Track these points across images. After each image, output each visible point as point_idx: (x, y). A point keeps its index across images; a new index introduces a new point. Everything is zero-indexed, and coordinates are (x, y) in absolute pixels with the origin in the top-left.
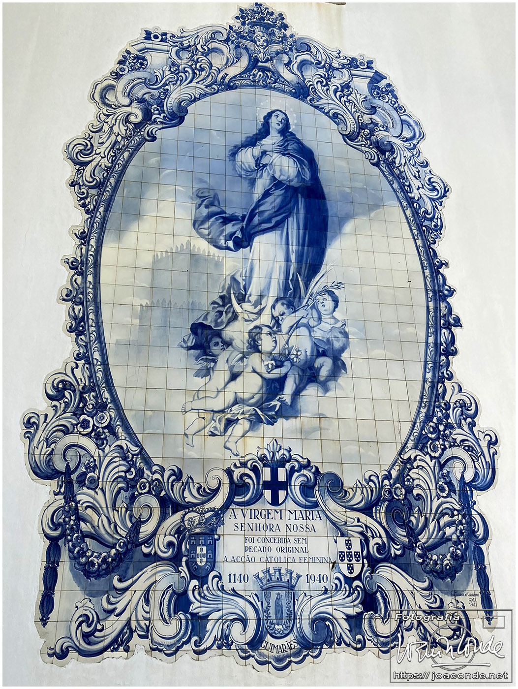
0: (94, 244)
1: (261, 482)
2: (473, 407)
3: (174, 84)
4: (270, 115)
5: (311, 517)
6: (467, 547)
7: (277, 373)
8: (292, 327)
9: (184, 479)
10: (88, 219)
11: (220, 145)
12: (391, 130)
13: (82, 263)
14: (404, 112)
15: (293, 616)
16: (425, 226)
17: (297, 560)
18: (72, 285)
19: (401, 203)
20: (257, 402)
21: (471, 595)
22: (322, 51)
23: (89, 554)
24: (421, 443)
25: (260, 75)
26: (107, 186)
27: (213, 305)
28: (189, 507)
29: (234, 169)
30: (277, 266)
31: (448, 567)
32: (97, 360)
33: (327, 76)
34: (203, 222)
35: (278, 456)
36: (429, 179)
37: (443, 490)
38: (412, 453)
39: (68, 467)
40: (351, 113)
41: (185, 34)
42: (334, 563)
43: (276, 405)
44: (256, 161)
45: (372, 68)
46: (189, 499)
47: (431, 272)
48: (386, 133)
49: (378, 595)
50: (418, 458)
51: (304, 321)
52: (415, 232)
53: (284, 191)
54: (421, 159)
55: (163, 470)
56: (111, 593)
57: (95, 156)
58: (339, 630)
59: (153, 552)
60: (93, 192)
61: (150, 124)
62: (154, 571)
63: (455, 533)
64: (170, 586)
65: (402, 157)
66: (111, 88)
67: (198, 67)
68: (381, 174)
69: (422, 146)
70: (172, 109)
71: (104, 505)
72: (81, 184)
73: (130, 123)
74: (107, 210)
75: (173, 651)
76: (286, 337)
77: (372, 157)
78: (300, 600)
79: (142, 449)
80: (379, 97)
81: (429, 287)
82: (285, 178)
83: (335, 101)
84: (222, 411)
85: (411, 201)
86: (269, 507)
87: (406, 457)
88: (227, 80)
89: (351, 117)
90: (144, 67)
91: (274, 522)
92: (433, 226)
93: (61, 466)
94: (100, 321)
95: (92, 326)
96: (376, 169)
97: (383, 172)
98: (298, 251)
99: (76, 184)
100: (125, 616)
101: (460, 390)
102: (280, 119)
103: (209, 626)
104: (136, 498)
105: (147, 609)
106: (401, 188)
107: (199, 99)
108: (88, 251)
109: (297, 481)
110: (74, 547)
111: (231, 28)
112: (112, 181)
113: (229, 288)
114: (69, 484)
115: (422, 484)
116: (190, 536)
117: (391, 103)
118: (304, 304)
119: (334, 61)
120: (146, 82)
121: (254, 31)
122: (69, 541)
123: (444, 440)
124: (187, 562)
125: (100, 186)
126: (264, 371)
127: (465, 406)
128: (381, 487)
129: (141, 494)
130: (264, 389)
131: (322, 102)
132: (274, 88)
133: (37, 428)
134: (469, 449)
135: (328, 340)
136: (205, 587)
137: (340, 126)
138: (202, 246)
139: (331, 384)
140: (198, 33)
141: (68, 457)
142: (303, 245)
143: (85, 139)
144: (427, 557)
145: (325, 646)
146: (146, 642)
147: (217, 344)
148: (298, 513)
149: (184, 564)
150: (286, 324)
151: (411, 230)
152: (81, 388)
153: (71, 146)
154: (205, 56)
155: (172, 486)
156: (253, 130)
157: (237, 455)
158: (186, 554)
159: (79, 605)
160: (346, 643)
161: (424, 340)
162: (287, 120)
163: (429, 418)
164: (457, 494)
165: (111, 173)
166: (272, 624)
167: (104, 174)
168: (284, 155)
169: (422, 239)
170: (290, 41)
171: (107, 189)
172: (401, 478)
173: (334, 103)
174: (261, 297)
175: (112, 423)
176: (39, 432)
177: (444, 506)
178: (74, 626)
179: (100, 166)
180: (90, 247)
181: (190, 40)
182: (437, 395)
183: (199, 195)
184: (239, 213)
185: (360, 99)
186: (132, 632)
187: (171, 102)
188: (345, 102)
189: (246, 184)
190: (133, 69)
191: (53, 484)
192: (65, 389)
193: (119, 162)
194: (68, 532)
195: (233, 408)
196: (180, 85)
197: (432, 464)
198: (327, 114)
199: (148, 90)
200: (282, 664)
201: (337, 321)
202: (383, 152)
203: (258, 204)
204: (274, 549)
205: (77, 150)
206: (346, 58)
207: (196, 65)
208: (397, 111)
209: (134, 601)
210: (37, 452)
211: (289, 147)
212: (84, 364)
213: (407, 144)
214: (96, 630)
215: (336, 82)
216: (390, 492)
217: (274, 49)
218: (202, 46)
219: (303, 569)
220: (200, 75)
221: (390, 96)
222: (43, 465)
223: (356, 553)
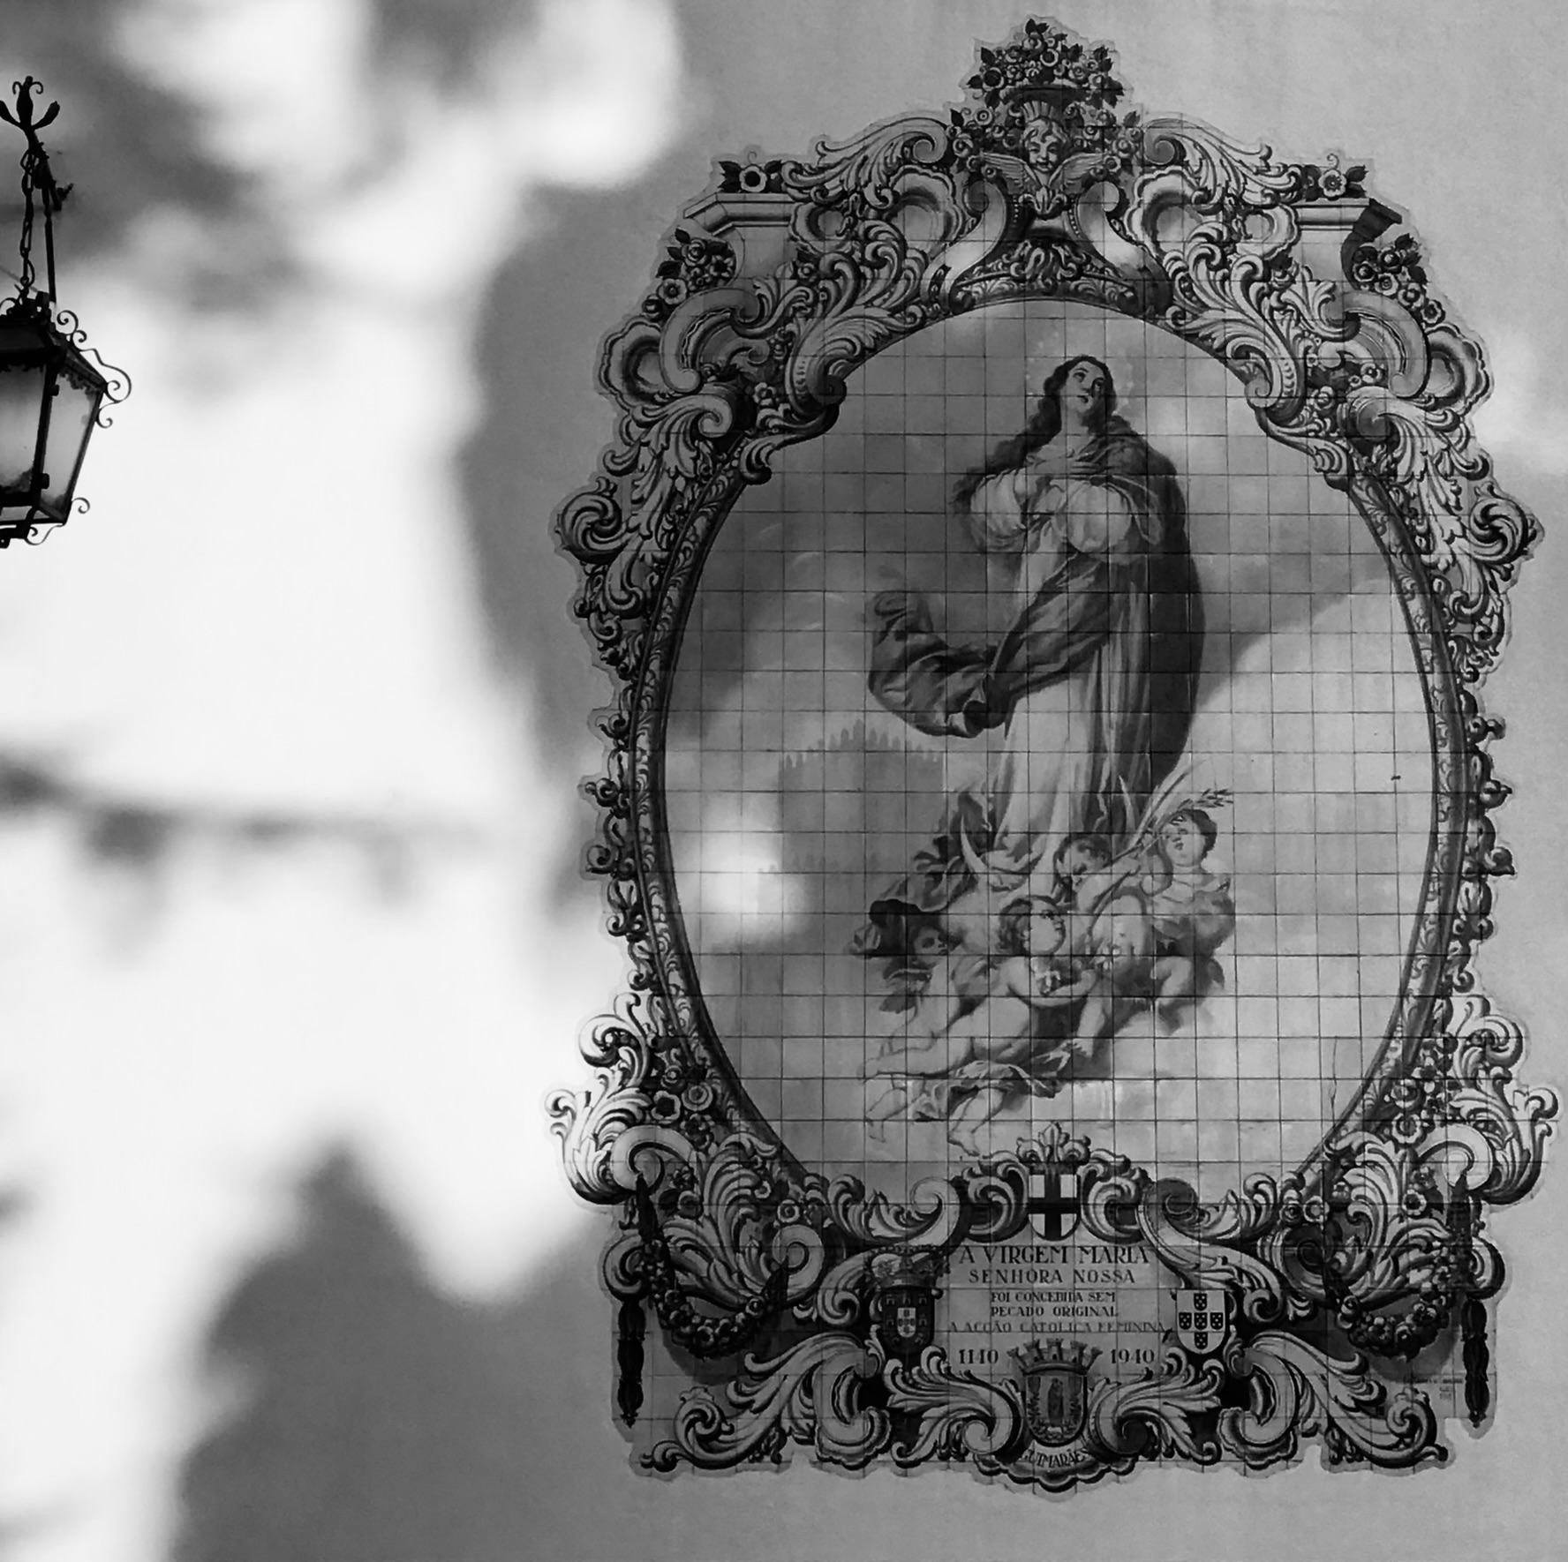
0: (646, 747)
1: (1025, 1201)
2: (1512, 1045)
3: (807, 317)
5: (1125, 1258)
6: (1451, 1305)
7: (1063, 997)
8: (1101, 897)
9: (869, 1197)
10: (626, 690)
11: (931, 472)
12: (1396, 379)
13: (624, 789)
14: (1440, 320)
15: (1081, 1413)
16: (1456, 638)
17: (1095, 1328)
18: (608, 837)
19: (1399, 583)
20: (1020, 1052)
21: (1445, 1381)
22: (1216, 159)
23: (696, 1320)
24: (1378, 1120)
25: (1038, 259)
26: (661, 608)
27: (917, 863)
28: (880, 1245)
29: (968, 534)
30: (1071, 761)
31: (1404, 1337)
32: (678, 988)
33: (1225, 235)
34: (893, 674)
35: (1061, 1154)
36: (1485, 512)
37: (1414, 1204)
38: (1357, 1141)
39: (641, 1181)
40: (1285, 341)
41: (831, 158)
42: (1168, 1332)
43: (1059, 1060)
44: (1024, 507)
45: (1359, 193)
46: (879, 1231)
47: (1455, 752)
48: (1379, 391)
49: (1254, 1381)
50: (1368, 1147)
51: (1131, 882)
52: (1427, 654)
53: (1092, 579)
54: (1472, 454)
55: (823, 1184)
56: (741, 1378)
57: (628, 535)
58: (1171, 1434)
59: (814, 1317)
60: (633, 624)
61: (754, 437)
62: (818, 1346)
63: (1430, 1279)
64: (849, 1370)
65: (1419, 457)
66: (647, 347)
67: (868, 257)
68: (1354, 510)
69: (1476, 420)
70: (806, 388)
71: (715, 1243)
72: (603, 608)
73: (703, 438)
74: (667, 666)
75: (860, 1464)
76: (1087, 921)
77: (1332, 462)
78: (1097, 1388)
79: (781, 1148)
80: (1372, 284)
81: (1444, 786)
82: (1097, 544)
83: (1242, 312)
84: (944, 1075)
85: (1424, 574)
86: (1037, 1241)
87: (1341, 1145)
88: (947, 285)
89: (1285, 353)
90: (725, 275)
91: (1050, 1268)
92: (1476, 638)
93: (628, 1182)
94: (675, 908)
95: (659, 920)
96: (1340, 497)
97: (1359, 503)
98: (1122, 726)
99: (591, 611)
100: (769, 1413)
101: (1487, 1009)
102: (1088, 383)
103: (924, 1428)
104: (775, 1231)
105: (808, 1401)
106: (1403, 542)
107: (874, 351)
108: (634, 762)
109: (1099, 1196)
110: (668, 1309)
111: (957, 118)
112: (673, 593)
113: (956, 821)
114: (647, 1210)
115: (1369, 1194)
116: (884, 1292)
117: (1405, 296)
118: (1133, 843)
119: (1250, 185)
120: (738, 320)
121: (1022, 119)
122: (657, 1302)
123: (1431, 1112)
124: (879, 1333)
125: (646, 608)
126: (1036, 991)
127: (1493, 1043)
128: (1279, 1202)
129: (786, 1224)
130: (1034, 1029)
131: (1210, 315)
132: (1076, 295)
133: (574, 1116)
134: (1488, 1127)
135: (1185, 920)
136: (914, 1370)
137: (1252, 386)
138: (893, 730)
139: (1185, 1013)
140: (865, 148)
141: (639, 1167)
142: (1137, 710)
143: (600, 494)
144: (1363, 1320)
145: (1141, 1457)
146: (812, 1450)
147: (930, 942)
148: (1100, 1251)
149: (873, 1335)
150: (1086, 894)
151: (1417, 650)
152: (649, 1040)
153: (570, 515)
154: (888, 221)
155: (845, 1211)
156: (1015, 424)
157: (976, 1154)
158: (878, 1319)
159: (687, 1396)
160: (1181, 1453)
161: (1415, 905)
162: (1109, 384)
163: (1402, 1069)
164: (1445, 1212)
165: (671, 574)
166: (1042, 1424)
167: (652, 578)
168: (1095, 482)
169: (1444, 672)
170: (1125, 134)
171: (664, 615)
172: (1327, 1184)
173: (1239, 316)
174: (1031, 834)
175: (718, 1103)
176: (579, 1125)
177: (1412, 1233)
178: (681, 1428)
179: (643, 559)
180: (638, 753)
181: (844, 176)
182: (1430, 1023)
183: (883, 607)
184: (980, 645)
185: (1316, 293)
186: (784, 1436)
187: (802, 368)
188: (1272, 309)
189: (997, 571)
190: (701, 285)
191: (618, 1212)
192: (617, 1044)
193: (686, 544)
194: (654, 1287)
195: (966, 1068)
196: (824, 316)
197: (1396, 1159)
198: (1219, 354)
199: (742, 342)
200: (1059, 1481)
201: (1209, 878)
202: (1365, 447)
203: (1028, 617)
204: (1048, 1312)
205: (583, 526)
206: (1286, 167)
207: (863, 251)
208: (1419, 321)
209: (785, 1391)
210: (580, 1158)
211: (1111, 461)
212: (651, 997)
213: (1435, 417)
214: (719, 1432)
215: (1251, 251)
216: (1297, 1210)
217: (1080, 171)
218: (877, 190)
219: (1106, 1343)
220: (874, 280)
221: (1405, 277)
222: (594, 1182)
223: (1215, 1316)
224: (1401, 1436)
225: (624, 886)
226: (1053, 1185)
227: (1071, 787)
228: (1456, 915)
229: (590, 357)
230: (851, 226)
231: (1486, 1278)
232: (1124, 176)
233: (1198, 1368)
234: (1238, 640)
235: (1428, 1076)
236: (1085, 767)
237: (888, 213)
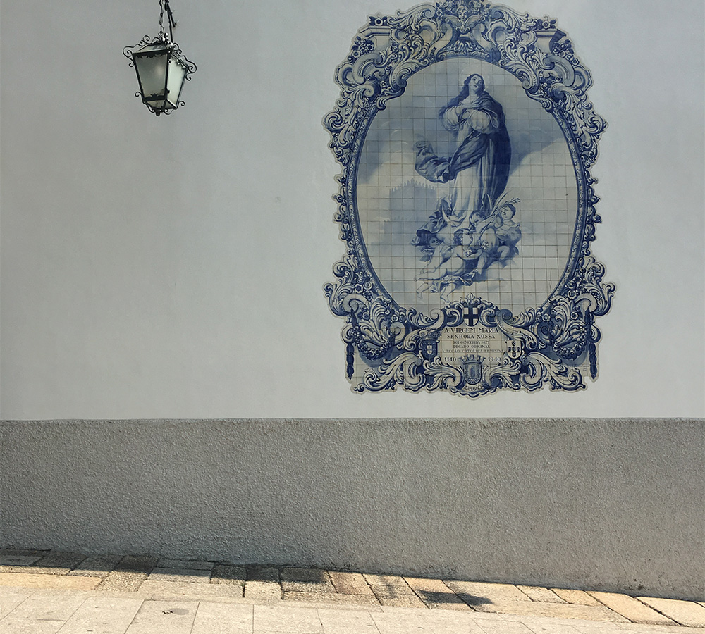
0: (351, 186)
2: (602, 271)
3: (395, 62)
4: (469, 79)
5: (492, 331)
6: (585, 344)
7: (472, 257)
8: (483, 229)
9: (418, 314)
10: (345, 169)
11: (432, 107)
12: (565, 81)
13: (345, 198)
14: (578, 64)
15: (480, 376)
16: (584, 155)
17: (483, 351)
18: (341, 212)
19: (567, 139)
20: (461, 273)
21: (584, 366)
22: (512, 15)
23: (369, 349)
24: (564, 292)
25: (461, 46)
26: (355, 146)
28: (421, 328)
29: (443, 125)
30: (473, 190)
31: (572, 353)
32: (361, 255)
33: (515, 39)
34: (422, 165)
35: (473, 302)
36: (592, 119)
37: (574, 316)
38: (557, 298)
39: (352, 309)
40: (533, 70)
41: (401, 16)
42: (504, 353)
43: (472, 275)
44: (459, 117)
45: (554, 27)
46: (421, 324)
47: (584, 188)
48: (561, 84)
49: (530, 366)
50: (561, 300)
51: (491, 224)
52: (575, 160)
53: (479, 138)
54: (587, 103)
55: (405, 310)
56: (382, 366)
57: (345, 125)
58: (506, 381)
59: (403, 348)
60: (346, 150)
61: (380, 97)
62: (404, 356)
63: (579, 337)
64: (413, 363)
65: (572, 103)
66: (349, 70)
67: (413, 45)
68: (554, 119)
69: (588, 93)
70: (395, 83)
71: (374, 327)
72: (338, 146)
73: (366, 97)
74: (357, 162)
75: (417, 390)
76: (479, 235)
77: (547, 105)
78: (484, 368)
79: (392, 300)
80: (558, 54)
81: (581, 198)
82: (480, 128)
83: (521, 61)
84: (439, 279)
85: (574, 137)
86: (467, 327)
87: (553, 300)
88: (435, 54)
89: (533, 73)
90: (371, 49)
91: (470, 334)
92: (590, 155)
93: (348, 310)
95: (356, 235)
96: (550, 114)
97: (555, 117)
98: (488, 180)
99: (334, 146)
100: (391, 375)
101: (594, 261)
102: (477, 82)
103: (435, 380)
104: (391, 324)
105: (402, 372)
106: (568, 127)
107: (415, 72)
108: (348, 190)
109: (484, 314)
110: (361, 346)
111: (437, 5)
112: (358, 141)
113: (441, 207)
114: (354, 318)
115: (562, 313)
116: (423, 341)
117: (568, 57)
118: (492, 213)
119: (523, 25)
120: (375, 63)
121: (456, 5)
122: (358, 344)
123: (579, 290)
124: (421, 353)
125: (350, 146)
126: (465, 256)
127: (596, 271)
128: (536, 315)
129: (393, 322)
130: (464, 266)
131: (511, 63)
132: (473, 56)
133: (332, 291)
134: (595, 294)
135: (507, 235)
136: (432, 363)
137: (524, 82)
138: (422, 181)
139: (508, 262)
140: (411, 13)
141: (351, 305)
142: (492, 175)
143: (337, 113)
144: (560, 349)
145: (497, 388)
146: (403, 386)
147: (434, 241)
148: (484, 329)
150: (479, 228)
151: (572, 159)
152: (354, 270)
153: (327, 119)
154: (418, 35)
155: (411, 318)
157: (448, 302)
158: (421, 349)
159: (367, 371)
160: (509, 387)
161: (573, 231)
162: (483, 82)
163: (570, 278)
164: (583, 318)
165: (357, 136)
166: (469, 379)
167: (352, 137)
168: (479, 110)
169: (580, 164)
170: (486, 10)
171: (355, 148)
172: (549, 310)
173: (520, 63)
174: (462, 211)
175: (374, 287)
176: (334, 294)
177: (574, 324)
178: (365, 380)
179: (349, 132)
180: (349, 187)
181: (405, 21)
182: (578, 265)
183: (418, 146)
184: (447, 157)
185: (542, 56)
186: (395, 382)
187: (394, 77)
188: (529, 61)
189: (451, 135)
190: (364, 52)
191: (346, 318)
192: (344, 270)
193: (361, 127)
194: (356, 340)
195: (445, 278)
196: (400, 62)
197: (569, 303)
198: (514, 73)
199: (376, 69)
200: (474, 395)
201: (514, 223)
202: (557, 101)
203: (461, 148)
204: (470, 347)
205: (331, 122)
206: (533, 20)
207: (411, 43)
208: (572, 64)
209: (395, 369)
210: (334, 303)
211: (483, 104)
212: (354, 257)
213: (577, 92)
214: (376, 381)
215: (523, 44)
216: (541, 318)
217: (473, 21)
218: (415, 25)
219: (487, 355)
220: (415, 51)
221: (568, 52)
222: (338, 309)
223: (518, 348)
224: (572, 382)
225: (345, 226)
226: (471, 311)
227: (474, 197)
228: (585, 234)
229: (332, 73)
230: (407, 36)
231: (595, 337)
233: (513, 363)
234: (521, 156)
235: (578, 279)
236: (478, 192)
237: (418, 32)
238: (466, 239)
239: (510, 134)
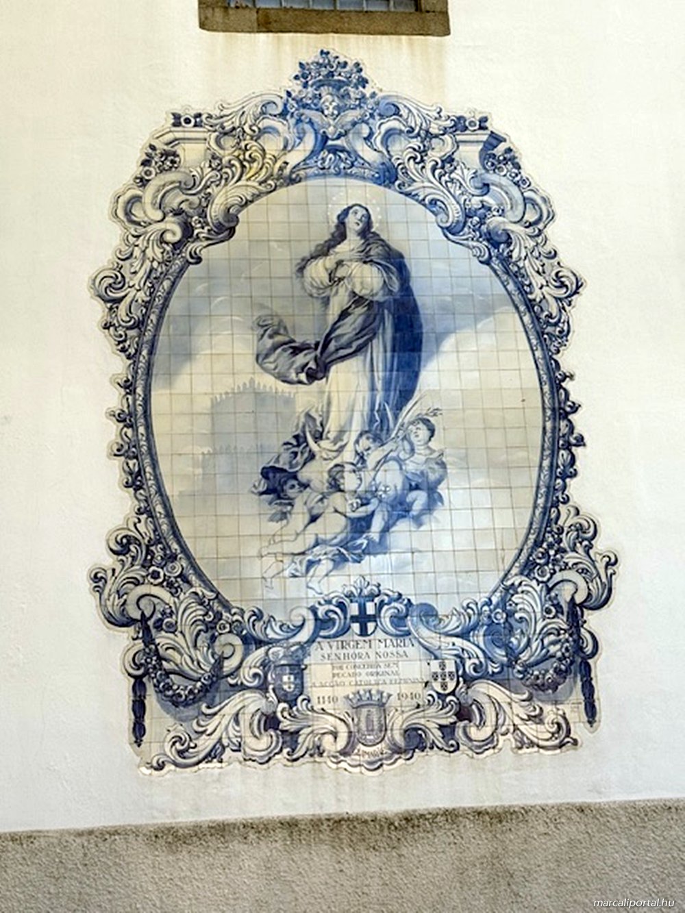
0: (141, 393)
1: (348, 616)
2: (592, 530)
3: (217, 186)
4: (346, 212)
5: (402, 644)
6: (572, 662)
7: (362, 512)
8: (379, 462)
9: (265, 618)
10: (130, 365)
11: (283, 258)
12: (509, 213)
13: (130, 414)
14: (529, 186)
15: (384, 728)
16: (547, 334)
17: (388, 682)
18: (122, 439)
20: (341, 541)
21: (573, 703)
22: (415, 112)
23: (175, 687)
24: (528, 568)
25: (330, 159)
26: (147, 325)
27: (285, 447)
28: (270, 642)
29: (303, 288)
30: (360, 396)
31: (550, 681)
32: (160, 513)
33: (422, 148)
34: (267, 356)
35: (366, 592)
36: (557, 274)
37: (549, 611)
38: (517, 580)
39: (143, 614)
40: (454, 197)
41: (225, 112)
42: (426, 683)
43: (362, 544)
44: (330, 274)
45: (486, 128)
46: (271, 635)
47: (552, 388)
48: (501, 219)
49: (474, 707)
50: (524, 583)
51: (393, 454)
52: (534, 342)
53: (366, 308)
54: (548, 248)
55: (242, 612)
56: (200, 718)
57: (129, 289)
58: (432, 737)
59: (239, 683)
60: (131, 333)
61: (193, 242)
62: (242, 698)
63: (560, 650)
64: (259, 709)
65: (523, 250)
66: (137, 199)
67: (247, 157)
68: (493, 274)
69: (549, 231)
70: (217, 219)
71: (184, 645)
72: (117, 325)
73: (167, 243)
74: (151, 353)
75: (265, 761)
76: (373, 474)
77: (481, 252)
78: (391, 715)
79: (218, 594)
80: (494, 170)
81: (548, 404)
82: (367, 292)
83: (432, 183)
84: (303, 553)
85: (530, 305)
86: (357, 638)
87: (509, 583)
88: (287, 171)
89: (454, 202)
90: (176, 165)
91: (363, 651)
92: (557, 333)
93: (136, 615)
94: (158, 473)
95: (150, 479)
96: (486, 268)
97: (495, 271)
98: (384, 378)
99: (111, 326)
100: (216, 735)
101: (578, 513)
102: (359, 216)
103: (300, 740)
104: (216, 638)
105: (237, 728)
106: (518, 289)
107: (252, 202)
108: (135, 400)
109: (386, 613)
110: (159, 682)
111: (289, 94)
112: (153, 317)
113: (304, 427)
114: (147, 630)
115: (526, 607)
116: (275, 667)
117: (510, 175)
118: (393, 436)
119: (432, 125)
120: (183, 187)
121: (320, 95)
122: (153, 678)
123: (553, 565)
124: (274, 690)
125: (140, 325)
126: (348, 510)
127: (582, 529)
128: (480, 614)
129: (221, 634)
130: (349, 528)
131: (416, 185)
132: (351, 175)
133: (106, 582)
134: (584, 571)
135: (422, 472)
136: (294, 709)
137: (440, 217)
138: (268, 382)
139: (425, 518)
140: (243, 107)
141: (141, 606)
142: (391, 370)
143: (115, 270)
144: (528, 673)
145: (417, 750)
146: (240, 755)
147: (293, 486)
148: (388, 642)
149: (271, 691)
150: (371, 460)
151: (529, 340)
152: (146, 541)
153: (98, 281)
154: (256, 141)
155: (254, 625)
156: (323, 234)
157: (321, 594)
158: (272, 682)
159: (170, 729)
160: (438, 747)
161: (537, 463)
162: (369, 217)
163: (537, 544)
164: (565, 614)
165: (152, 308)
167: (142, 311)
168: (365, 262)
169: (543, 349)
170: (371, 101)
171: (149, 328)
172: (503, 603)
173: (430, 185)
174: (342, 432)
175: (184, 572)
176: (109, 586)
177: (550, 626)
178: (168, 746)
179: (137, 301)
180: (137, 396)
181: (234, 120)
182: (549, 520)
183: (261, 323)
184: (311, 341)
185: (468, 175)
186: (224, 748)
187: (215, 211)
188: (446, 182)
189: (318, 305)
190: (162, 170)
191: (131, 631)
192: (129, 543)
193: (159, 293)
194: (151, 670)
195: (315, 549)
196: (226, 185)
197: (538, 589)
198: (422, 202)
199: (184, 197)
200: (374, 765)
201: (433, 451)
202: (496, 245)
203: (335, 327)
204: (363, 674)
205: (105, 285)
206: (449, 117)
207: (244, 154)
208: (519, 186)
209: (225, 722)
210: (109, 603)
211: (372, 253)
212: (147, 519)
213: (530, 230)
214: (189, 747)
215: (435, 155)
216: (489, 617)
217: (349, 119)
218: (250, 127)
219: (393, 690)
220: (251, 168)
221: (510, 166)
222: (118, 615)
223: (450, 673)
224: (553, 734)
225: (131, 463)
226: (362, 608)
227: (362, 407)
228: (558, 467)
229: (106, 205)
230: (238, 143)
231: (589, 649)
232: (371, 121)
233: (444, 701)
234: (439, 339)
235: (551, 546)
236: (367, 398)
237: (256, 138)
238: (350, 481)
239: (419, 303)
